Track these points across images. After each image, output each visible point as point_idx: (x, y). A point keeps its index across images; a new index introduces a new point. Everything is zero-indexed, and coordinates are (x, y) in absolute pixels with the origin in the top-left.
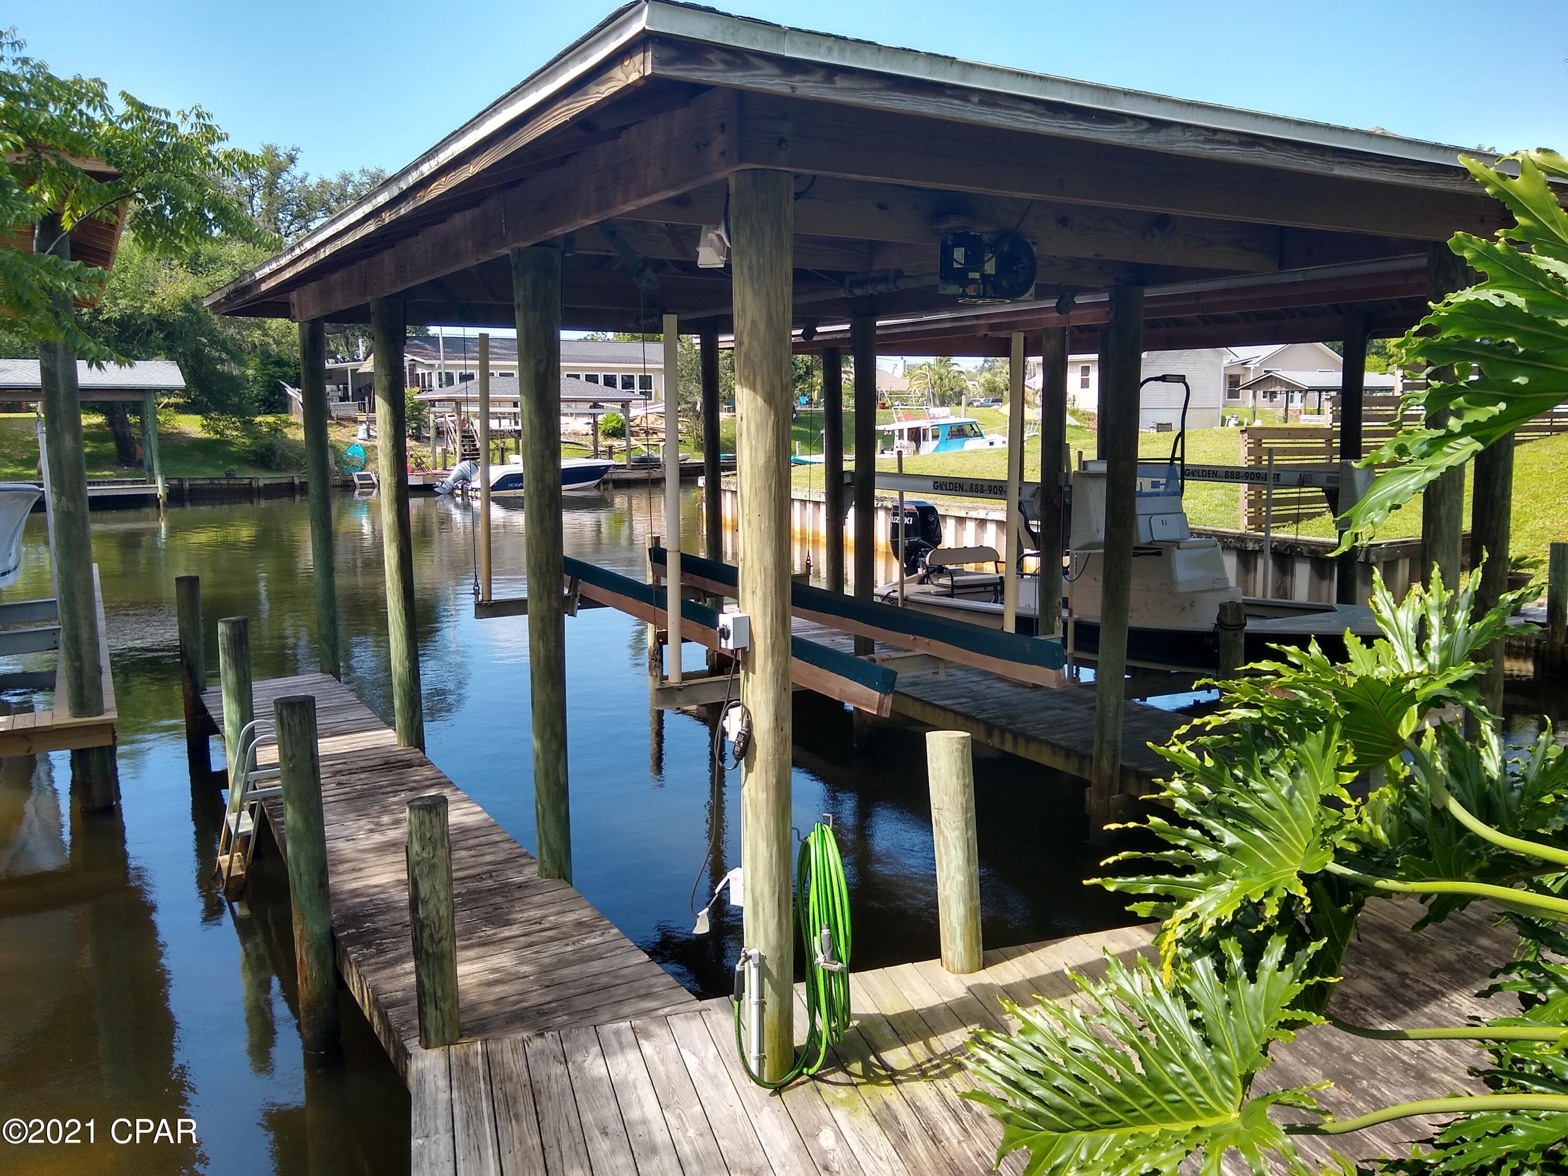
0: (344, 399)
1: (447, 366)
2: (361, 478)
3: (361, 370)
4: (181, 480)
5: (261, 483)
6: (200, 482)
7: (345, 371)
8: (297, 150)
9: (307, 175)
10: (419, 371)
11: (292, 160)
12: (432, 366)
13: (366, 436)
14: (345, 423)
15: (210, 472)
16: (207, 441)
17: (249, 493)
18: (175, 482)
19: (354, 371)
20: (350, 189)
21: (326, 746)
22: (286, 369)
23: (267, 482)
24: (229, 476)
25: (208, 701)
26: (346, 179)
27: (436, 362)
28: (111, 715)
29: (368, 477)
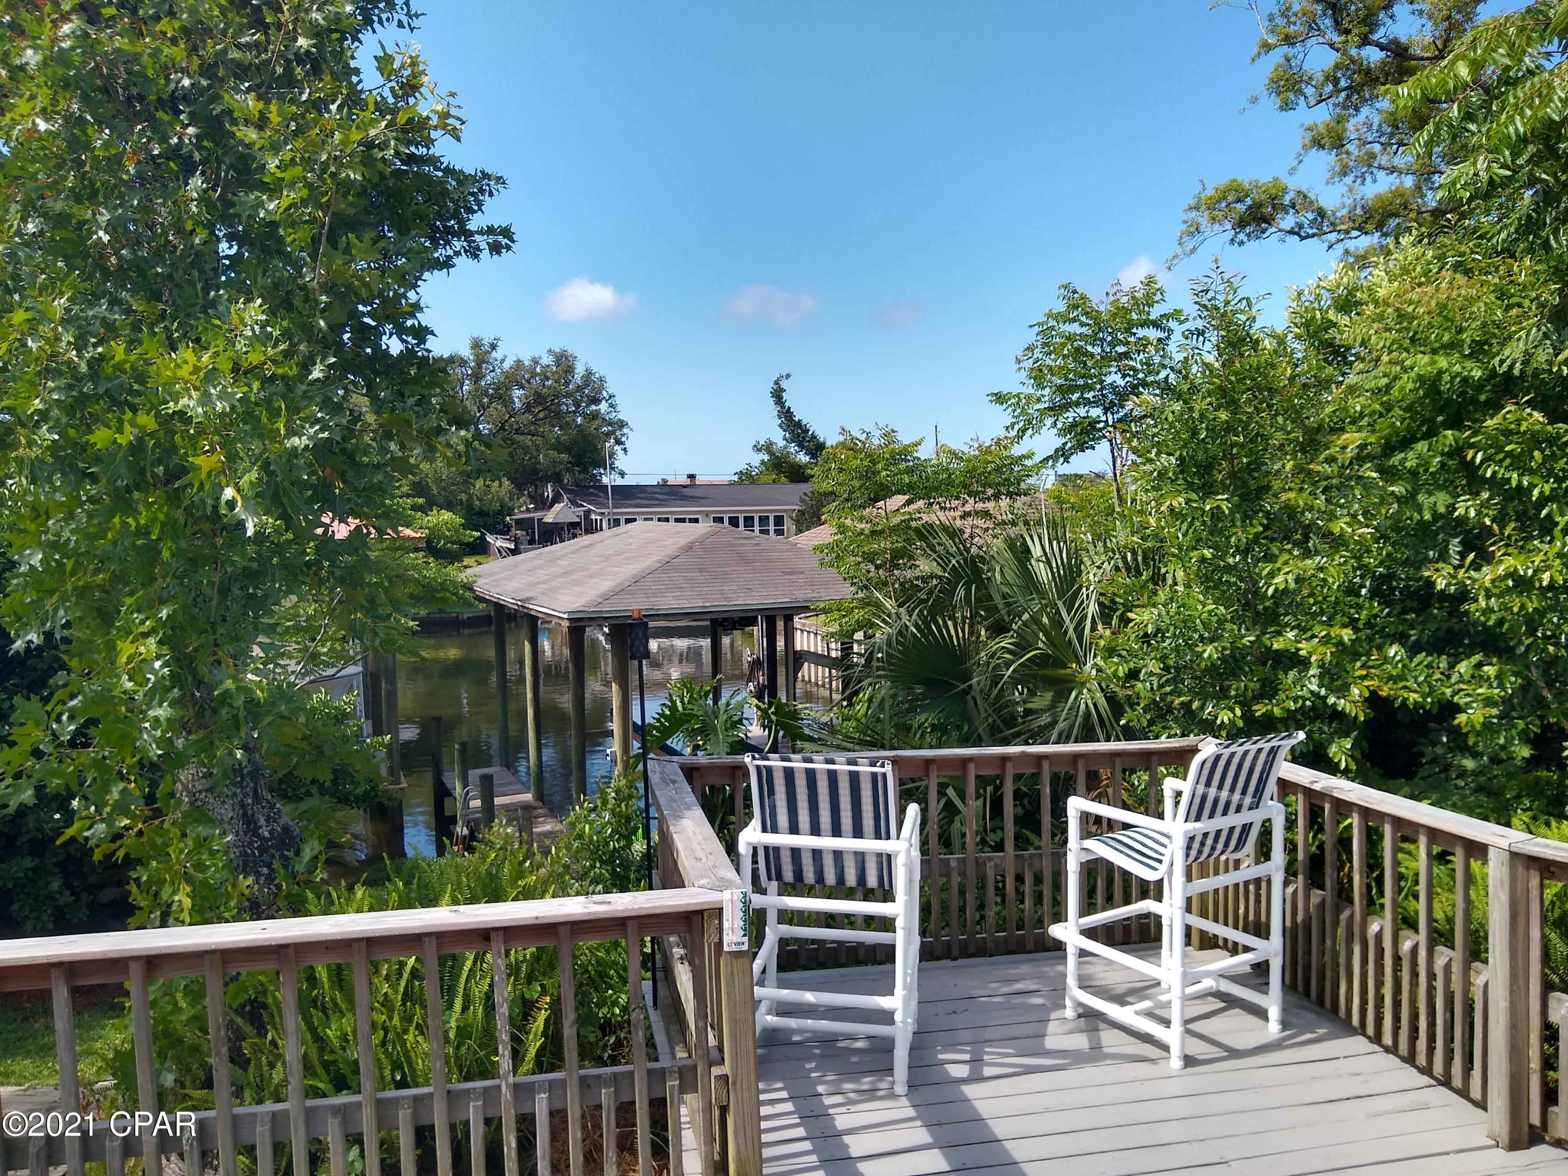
0: (532, 543)
1: (614, 514)
3: (546, 520)
5: (465, 616)
7: (532, 519)
8: (498, 339)
9: (505, 357)
10: (593, 517)
11: (494, 347)
12: (603, 514)
19: (540, 520)
20: (538, 369)
21: (498, 801)
22: (486, 518)
23: (469, 615)
24: (442, 611)
25: (446, 779)
26: (536, 362)
27: (606, 511)
28: (404, 785)
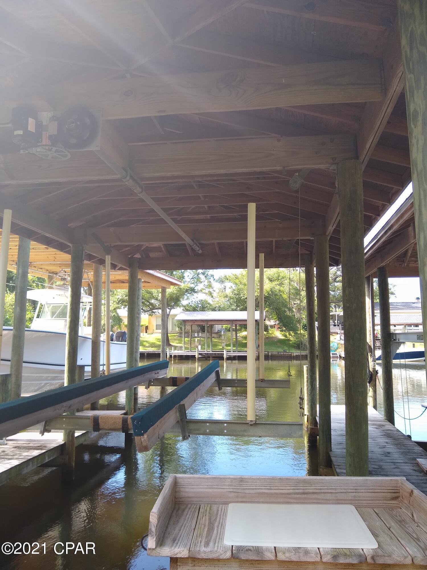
0: (335, 326)
2: (333, 354)
4: (268, 352)
5: (295, 354)
6: (274, 353)
13: (339, 339)
14: (334, 334)
15: (280, 350)
16: (283, 339)
17: (291, 358)
18: (266, 353)
23: (297, 354)
24: (285, 351)
29: (336, 354)
